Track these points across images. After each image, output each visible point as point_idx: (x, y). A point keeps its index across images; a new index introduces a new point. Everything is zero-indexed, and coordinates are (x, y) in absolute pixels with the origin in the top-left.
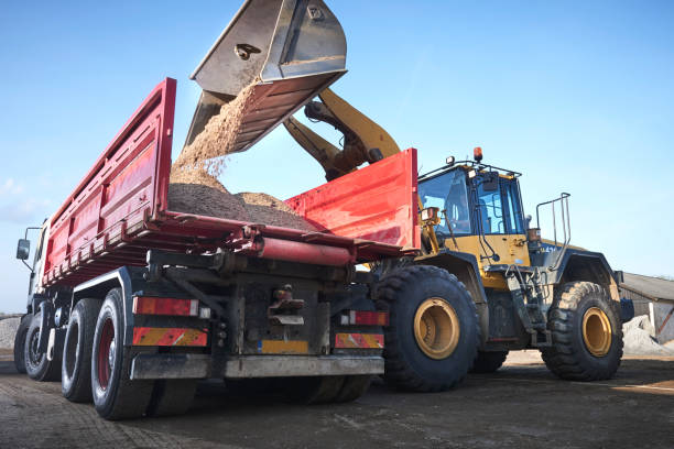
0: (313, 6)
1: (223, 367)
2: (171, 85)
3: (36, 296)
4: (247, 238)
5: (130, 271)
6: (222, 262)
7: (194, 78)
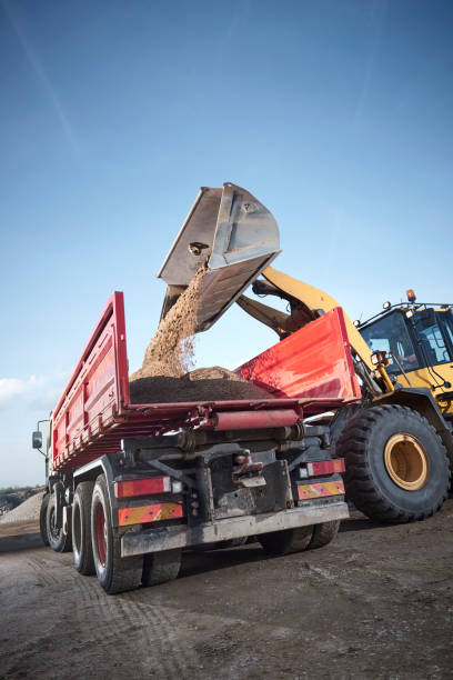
0: (246, 202)
1: (200, 533)
2: (119, 297)
3: (51, 478)
4: (202, 416)
5: (109, 458)
6: (184, 441)
7: (160, 277)
